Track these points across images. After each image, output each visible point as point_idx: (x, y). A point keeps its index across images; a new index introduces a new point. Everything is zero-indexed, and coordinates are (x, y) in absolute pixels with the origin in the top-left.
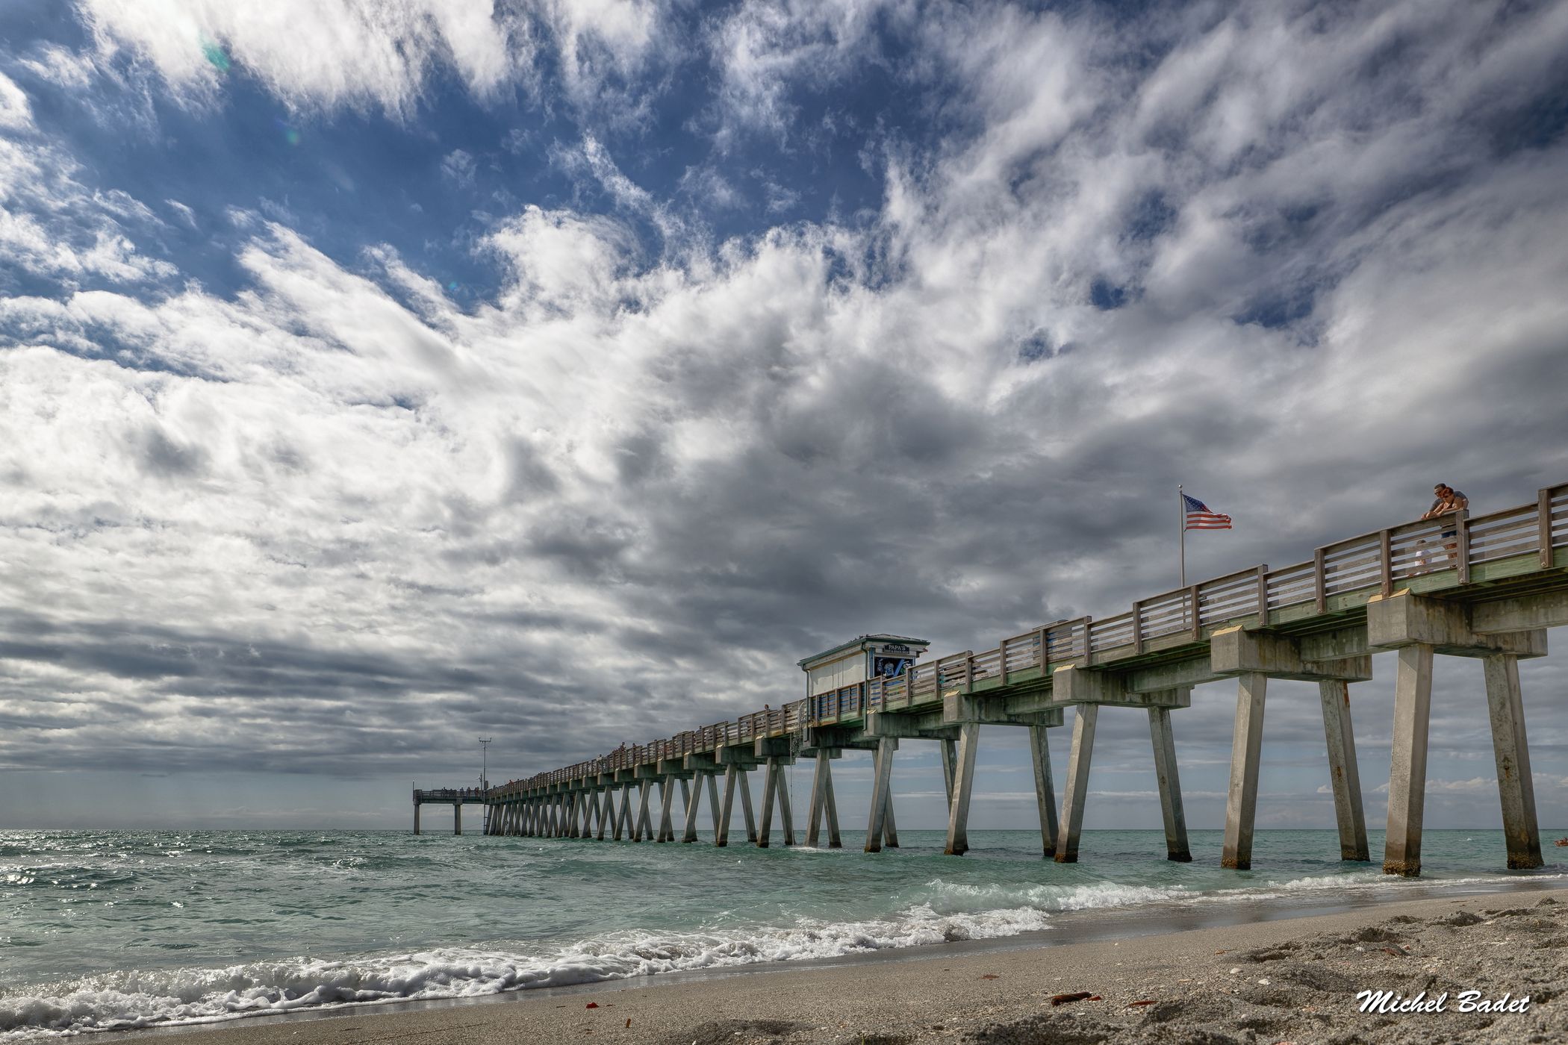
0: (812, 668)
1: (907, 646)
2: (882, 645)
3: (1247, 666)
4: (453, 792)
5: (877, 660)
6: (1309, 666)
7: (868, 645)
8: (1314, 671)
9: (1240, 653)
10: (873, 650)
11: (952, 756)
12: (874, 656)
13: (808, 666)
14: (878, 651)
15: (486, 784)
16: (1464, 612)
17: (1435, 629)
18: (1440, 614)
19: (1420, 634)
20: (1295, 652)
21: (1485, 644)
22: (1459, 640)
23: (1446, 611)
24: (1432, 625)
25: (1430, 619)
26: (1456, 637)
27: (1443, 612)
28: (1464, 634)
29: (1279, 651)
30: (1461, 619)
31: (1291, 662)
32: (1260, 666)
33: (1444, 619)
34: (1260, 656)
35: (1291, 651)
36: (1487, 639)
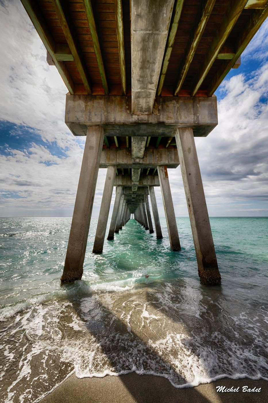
16: (124, 101)
17: (93, 114)
18: (99, 105)
19: (77, 119)
20: (128, 155)
21: (146, 121)
22: (118, 120)
23: (105, 102)
24: (90, 112)
25: (88, 108)
26: (115, 118)
27: (103, 103)
28: (124, 116)
29: (119, 155)
30: (121, 106)
31: (126, 159)
32: (107, 162)
33: (103, 107)
34: (107, 158)
35: (126, 154)
36: (148, 117)
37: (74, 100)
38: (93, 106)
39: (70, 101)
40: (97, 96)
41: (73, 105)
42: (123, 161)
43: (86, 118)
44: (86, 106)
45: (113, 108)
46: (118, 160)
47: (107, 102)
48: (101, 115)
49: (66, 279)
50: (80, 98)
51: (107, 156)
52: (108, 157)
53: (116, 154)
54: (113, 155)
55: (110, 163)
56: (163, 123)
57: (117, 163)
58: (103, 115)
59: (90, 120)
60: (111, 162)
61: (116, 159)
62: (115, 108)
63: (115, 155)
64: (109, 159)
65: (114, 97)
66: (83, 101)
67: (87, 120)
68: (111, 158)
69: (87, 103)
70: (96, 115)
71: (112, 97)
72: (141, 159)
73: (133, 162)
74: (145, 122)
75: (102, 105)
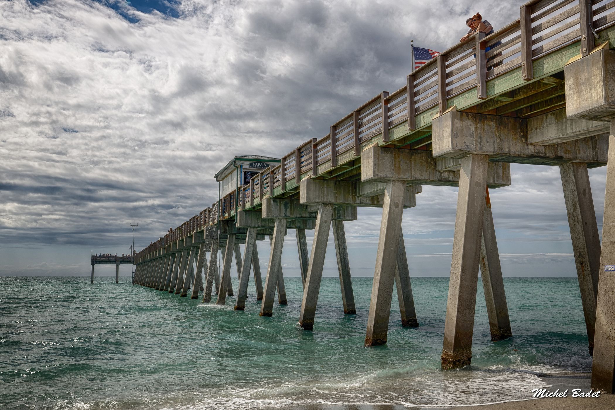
0: (223, 179)
1: (268, 163)
2: (248, 163)
3: (382, 175)
4: (115, 257)
5: (245, 173)
6: (445, 175)
7: (238, 163)
8: (451, 179)
9: (375, 164)
10: (241, 166)
11: (302, 240)
12: (243, 170)
13: (220, 178)
14: (245, 167)
15: (134, 251)
16: (518, 126)
17: (484, 140)
18: (491, 128)
19: (467, 146)
20: (430, 163)
21: (542, 153)
22: (513, 151)
23: (497, 125)
24: (481, 138)
25: (478, 132)
26: (509, 148)
27: (494, 126)
28: (519, 145)
29: (414, 163)
30: (515, 131)
31: (426, 171)
32: (395, 175)
33: (495, 132)
34: (395, 167)
35: (427, 162)
36: (545, 149)
37: (461, 120)
38: (484, 129)
39: (456, 121)
40: (488, 116)
41: (461, 126)
42: (422, 175)
43: (477, 145)
44: (476, 128)
45: (506, 134)
46: (413, 172)
47: (499, 125)
48: (494, 143)
49: (459, 360)
50: (468, 117)
51: (395, 164)
52: (397, 166)
53: (411, 161)
54: (406, 163)
55: (400, 176)
56: (561, 158)
57: (413, 178)
58: (496, 143)
59: (481, 148)
60: (402, 176)
61: (411, 171)
62: (508, 133)
63: (407, 162)
64: (398, 169)
65: (507, 119)
66: (472, 121)
67: (478, 148)
68: (401, 167)
69: (477, 124)
70: (488, 142)
71: (504, 119)
72: (451, 173)
73: (439, 177)
74: (542, 155)
75: (493, 128)
